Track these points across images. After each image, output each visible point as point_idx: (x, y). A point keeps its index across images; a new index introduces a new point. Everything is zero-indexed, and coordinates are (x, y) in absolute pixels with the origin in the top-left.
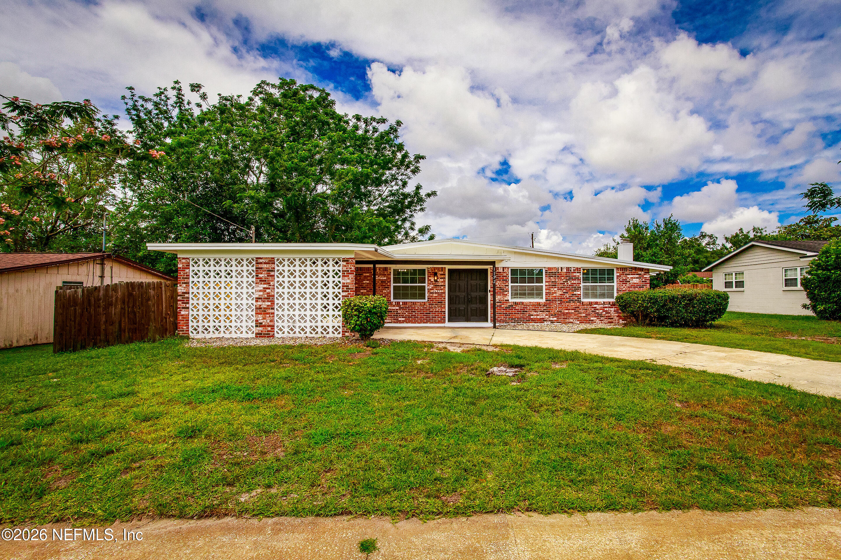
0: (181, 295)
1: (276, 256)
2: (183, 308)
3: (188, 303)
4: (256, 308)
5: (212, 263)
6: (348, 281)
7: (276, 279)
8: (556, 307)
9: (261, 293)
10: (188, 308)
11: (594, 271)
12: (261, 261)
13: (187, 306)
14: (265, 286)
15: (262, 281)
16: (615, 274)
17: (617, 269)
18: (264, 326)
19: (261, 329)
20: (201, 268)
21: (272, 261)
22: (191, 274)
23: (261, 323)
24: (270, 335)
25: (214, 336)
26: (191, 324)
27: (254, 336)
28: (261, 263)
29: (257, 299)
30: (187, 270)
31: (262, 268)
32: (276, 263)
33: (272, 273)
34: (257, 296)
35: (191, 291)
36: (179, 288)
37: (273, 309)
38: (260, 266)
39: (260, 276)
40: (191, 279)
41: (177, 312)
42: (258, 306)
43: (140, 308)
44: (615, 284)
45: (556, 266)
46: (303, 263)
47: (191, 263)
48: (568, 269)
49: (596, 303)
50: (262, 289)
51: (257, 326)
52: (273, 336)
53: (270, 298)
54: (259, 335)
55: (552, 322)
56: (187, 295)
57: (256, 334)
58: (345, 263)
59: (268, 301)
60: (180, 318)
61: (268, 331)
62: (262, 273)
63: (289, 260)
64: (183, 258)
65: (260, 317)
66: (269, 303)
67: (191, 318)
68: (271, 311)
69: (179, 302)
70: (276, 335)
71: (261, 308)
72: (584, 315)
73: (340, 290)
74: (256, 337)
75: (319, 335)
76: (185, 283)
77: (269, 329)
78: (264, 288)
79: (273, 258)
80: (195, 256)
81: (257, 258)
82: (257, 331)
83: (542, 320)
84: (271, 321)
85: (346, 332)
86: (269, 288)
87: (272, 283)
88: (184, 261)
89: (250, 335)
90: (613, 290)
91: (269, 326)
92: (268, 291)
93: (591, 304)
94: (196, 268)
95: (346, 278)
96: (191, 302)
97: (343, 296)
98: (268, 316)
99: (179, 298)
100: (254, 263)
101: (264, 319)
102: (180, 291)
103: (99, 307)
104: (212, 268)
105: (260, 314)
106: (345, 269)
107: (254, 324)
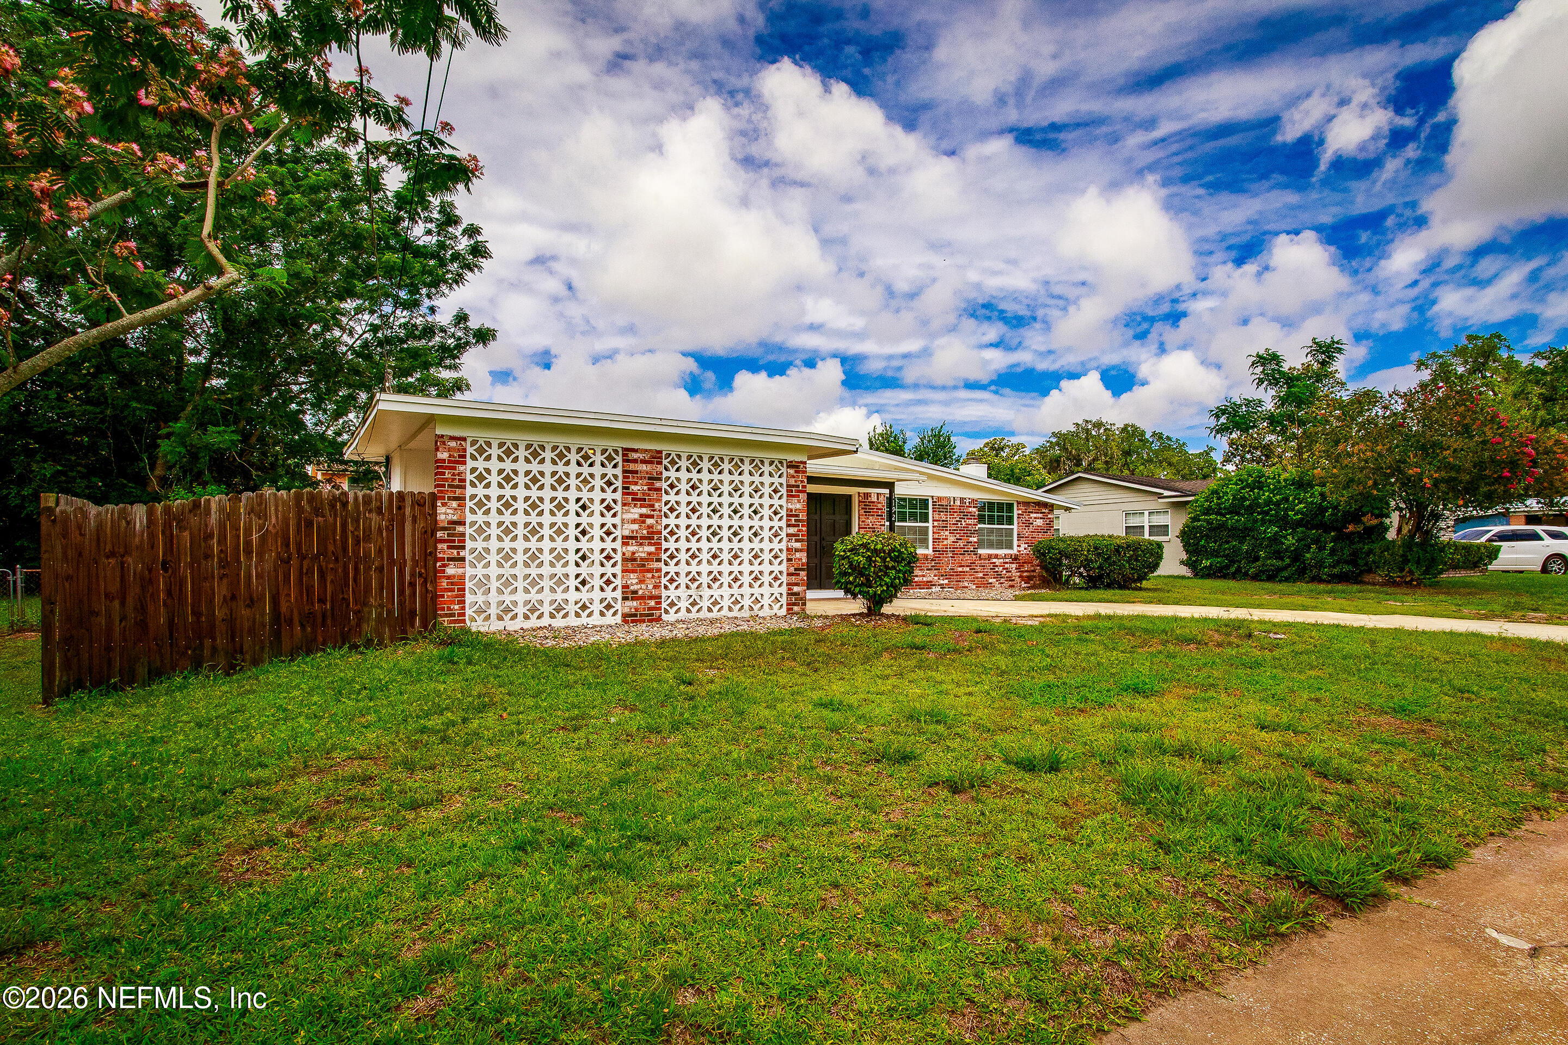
0: (444, 529)
1: (665, 447)
2: (450, 559)
3: (463, 548)
4: (625, 560)
5: (522, 453)
6: (799, 506)
7: (665, 498)
8: (948, 564)
9: (636, 527)
10: (463, 559)
11: (991, 505)
12: (635, 456)
13: (462, 554)
14: (644, 511)
15: (637, 500)
16: (1016, 512)
17: (1018, 503)
18: (642, 598)
19: (635, 603)
20: (494, 465)
21: (656, 457)
22: (469, 477)
23: (635, 592)
24: (652, 618)
25: (527, 625)
26: (469, 598)
27: (618, 618)
28: (635, 461)
29: (626, 540)
30: (462, 468)
31: (636, 472)
32: (665, 462)
33: (658, 484)
34: (627, 533)
35: (469, 518)
36: (441, 510)
37: (659, 560)
38: (632, 467)
39: (634, 488)
40: (469, 491)
41: (436, 571)
42: (628, 555)
43: (337, 560)
44: (1015, 527)
45: (948, 495)
46: (716, 465)
47: (470, 450)
48: (962, 499)
49: (996, 556)
50: (637, 516)
51: (625, 599)
52: (659, 619)
53: (652, 537)
54: (630, 618)
55: (942, 587)
56: (460, 529)
57: (625, 616)
58: (792, 471)
59: (650, 544)
60: (444, 583)
61: (650, 609)
62: (636, 484)
63: (689, 457)
64: (452, 438)
65: (633, 579)
66: (652, 549)
67: (468, 585)
68: (655, 565)
69: (440, 546)
70: (664, 617)
71: (635, 560)
72: (981, 575)
73: (783, 523)
74: (626, 622)
75: (746, 614)
76: (455, 499)
77: (652, 603)
78: (641, 516)
79: (661, 452)
80: (482, 435)
81: (624, 449)
82: (627, 610)
83: (929, 585)
84: (655, 587)
85: (795, 604)
86: (652, 517)
87: (657, 505)
88: (453, 444)
89: (610, 619)
90: (1012, 536)
91: (651, 598)
92: (649, 521)
93: (990, 557)
94: (481, 464)
95: (795, 500)
96: (469, 544)
97: (788, 535)
98: (650, 575)
99: (439, 534)
100: (619, 459)
101: (641, 582)
102: (442, 517)
103: (208, 556)
104: (522, 466)
105: (633, 571)
106: (792, 482)
107: (618, 594)
